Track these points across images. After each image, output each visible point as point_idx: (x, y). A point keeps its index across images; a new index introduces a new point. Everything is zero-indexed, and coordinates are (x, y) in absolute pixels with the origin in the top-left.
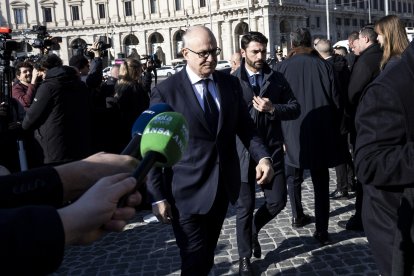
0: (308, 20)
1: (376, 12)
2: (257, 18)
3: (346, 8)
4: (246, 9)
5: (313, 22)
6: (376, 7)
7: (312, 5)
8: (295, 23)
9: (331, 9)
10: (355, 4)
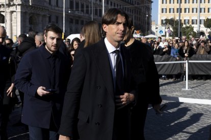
0: (50, 18)
1: (96, 17)
2: (12, 12)
3: (77, 12)
4: (3, 5)
5: (53, 19)
6: (96, 14)
7: (53, 8)
8: (41, 18)
10: (82, 11)
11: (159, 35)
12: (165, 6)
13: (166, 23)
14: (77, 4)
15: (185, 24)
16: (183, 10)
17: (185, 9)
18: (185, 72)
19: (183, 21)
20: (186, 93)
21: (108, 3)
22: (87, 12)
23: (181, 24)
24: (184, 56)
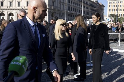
0: (60, 14)
3: (71, 12)
5: (61, 15)
6: (79, 12)
7: (61, 10)
8: (56, 14)
9: (67, 11)
10: (74, 11)
11: (108, 21)
12: (110, 8)
13: (111, 16)
14: (71, 8)
15: (120, 16)
16: (119, 10)
17: (120, 10)
18: (119, 38)
19: (119, 15)
20: (119, 48)
21: (85, 7)
22: (76, 11)
23: (118, 16)
24: (119, 31)
